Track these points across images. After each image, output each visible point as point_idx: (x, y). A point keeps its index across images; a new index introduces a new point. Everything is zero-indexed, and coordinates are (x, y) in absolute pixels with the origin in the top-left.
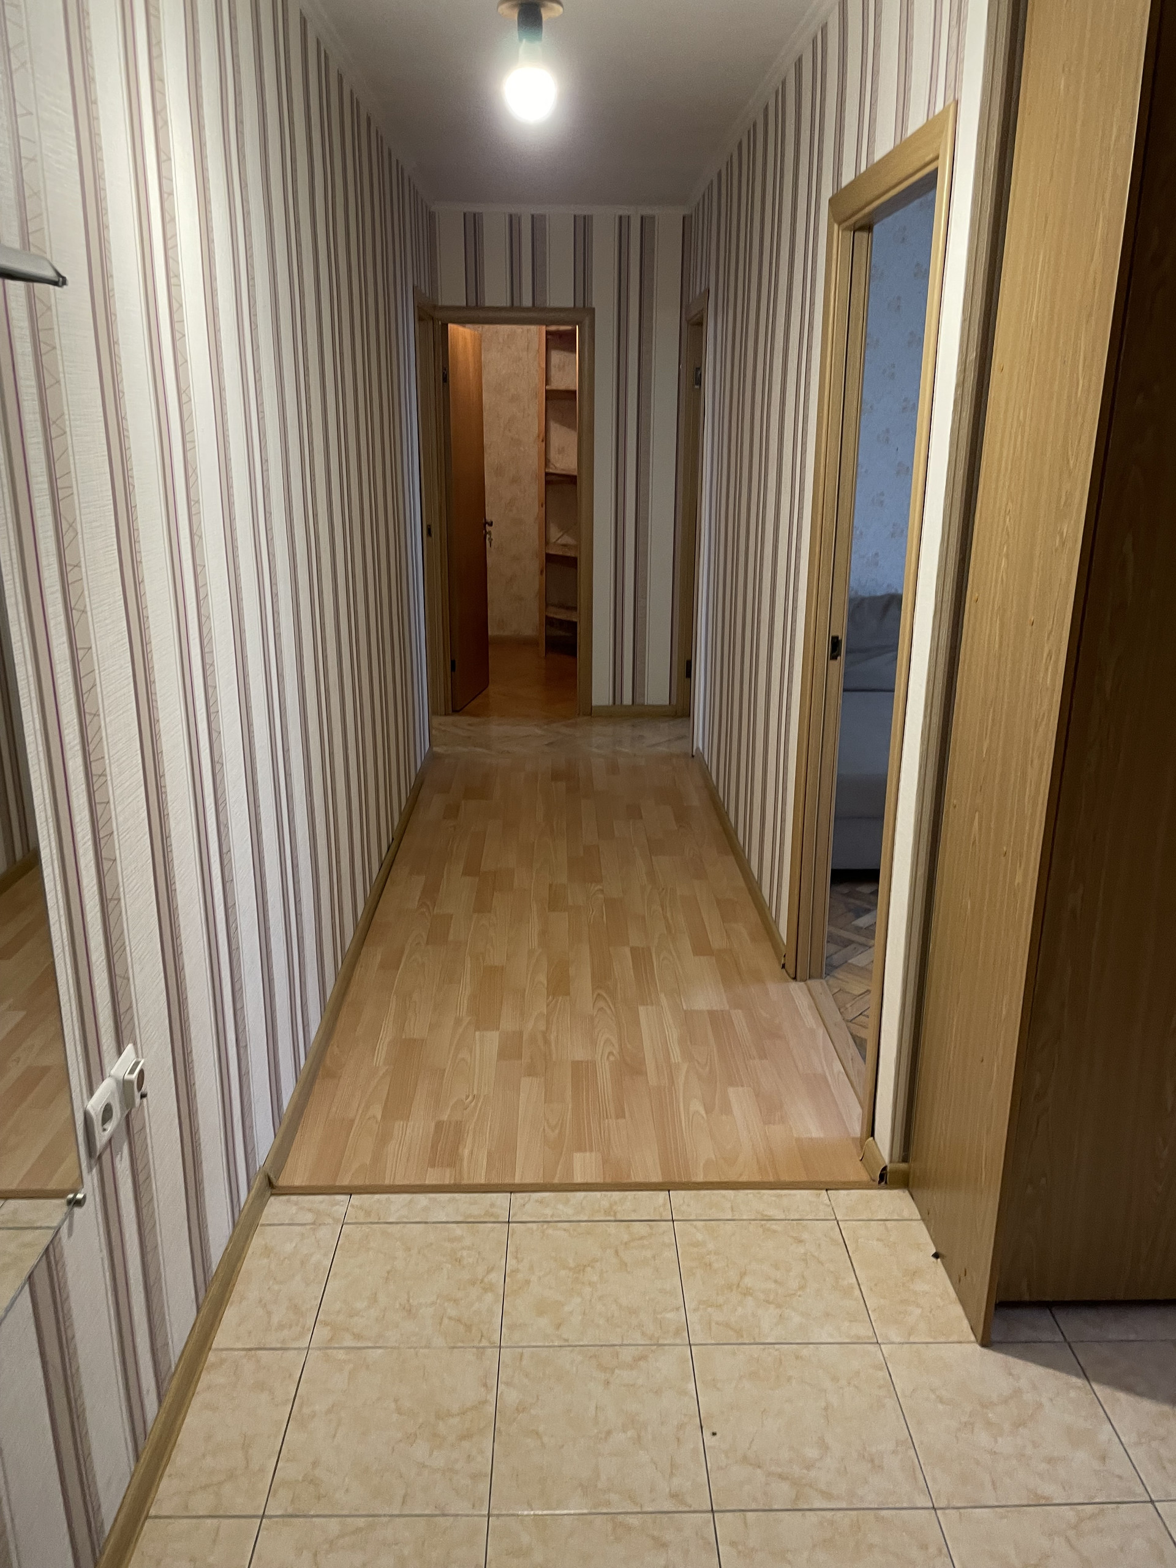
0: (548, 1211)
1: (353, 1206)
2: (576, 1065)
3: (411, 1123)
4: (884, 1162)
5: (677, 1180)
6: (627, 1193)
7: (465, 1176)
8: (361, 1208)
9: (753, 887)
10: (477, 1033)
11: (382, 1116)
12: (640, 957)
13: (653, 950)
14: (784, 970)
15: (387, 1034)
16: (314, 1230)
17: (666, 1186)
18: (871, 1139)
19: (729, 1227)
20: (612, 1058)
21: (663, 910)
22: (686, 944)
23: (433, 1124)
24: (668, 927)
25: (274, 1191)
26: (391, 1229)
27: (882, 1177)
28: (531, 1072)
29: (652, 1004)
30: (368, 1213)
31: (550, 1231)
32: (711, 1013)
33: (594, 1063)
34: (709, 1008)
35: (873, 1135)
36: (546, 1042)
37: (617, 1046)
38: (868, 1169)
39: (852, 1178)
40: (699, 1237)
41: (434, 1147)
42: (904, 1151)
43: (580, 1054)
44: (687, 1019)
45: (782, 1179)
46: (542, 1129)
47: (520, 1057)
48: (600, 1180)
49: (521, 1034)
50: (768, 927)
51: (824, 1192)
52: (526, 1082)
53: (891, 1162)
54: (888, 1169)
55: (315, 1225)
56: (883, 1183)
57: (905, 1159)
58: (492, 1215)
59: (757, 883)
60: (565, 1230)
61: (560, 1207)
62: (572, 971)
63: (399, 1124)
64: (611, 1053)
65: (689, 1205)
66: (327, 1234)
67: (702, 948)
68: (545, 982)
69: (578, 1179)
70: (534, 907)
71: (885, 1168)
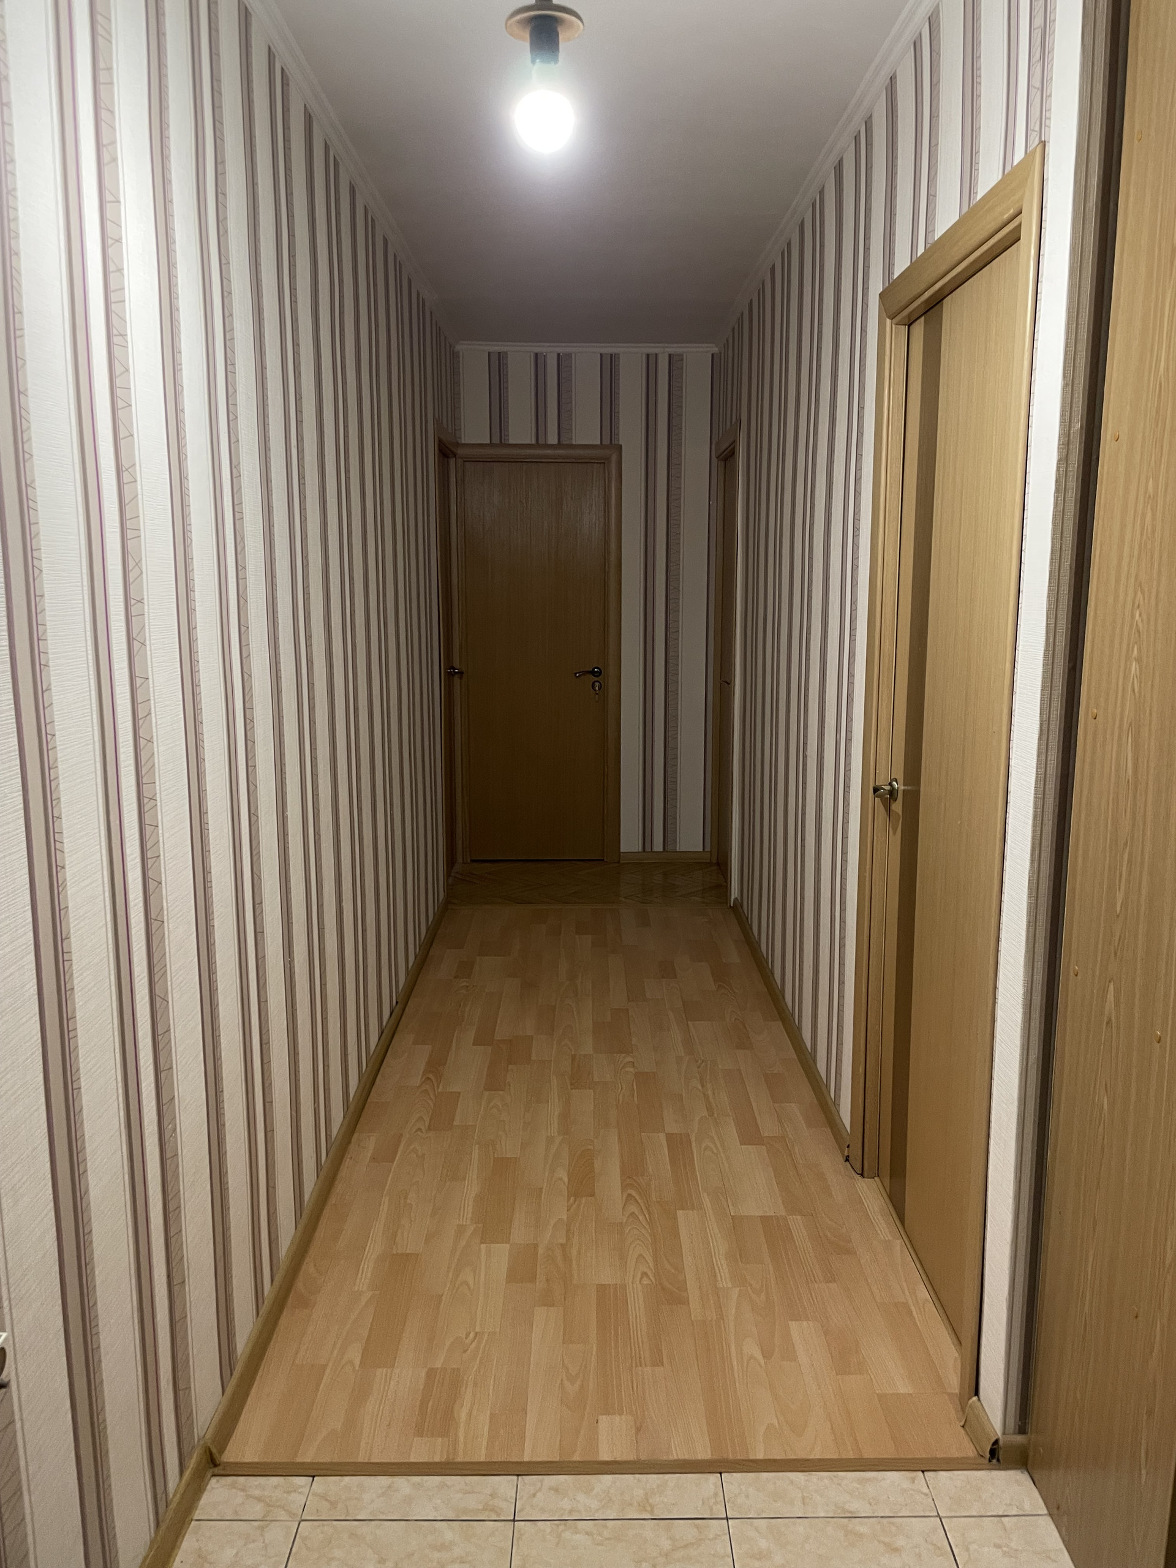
0: (566, 1504)
1: (315, 1495)
2: (602, 1289)
3: (397, 1371)
4: (997, 1434)
5: (731, 1457)
6: (667, 1476)
7: (461, 1453)
8: (324, 1497)
9: (806, 1059)
10: (483, 1246)
11: (361, 1363)
12: (679, 1146)
13: (693, 1139)
14: (847, 1163)
15: (375, 1248)
16: (262, 1528)
17: (718, 1466)
18: (975, 1398)
19: (801, 1527)
20: (646, 1281)
21: (703, 1086)
22: (731, 1132)
23: (423, 1374)
24: (710, 1109)
25: (216, 1470)
26: (364, 1529)
27: (993, 1453)
28: (547, 1300)
29: (693, 1208)
30: (333, 1504)
31: (567, 1535)
32: (764, 1219)
33: (624, 1286)
34: (761, 1213)
35: (977, 1393)
36: (567, 1258)
37: (651, 1265)
38: (974, 1440)
39: (955, 1454)
40: (763, 1544)
41: (424, 1404)
42: (1020, 1420)
43: (607, 1276)
44: (736, 1226)
45: (866, 1456)
46: (559, 1381)
47: (533, 1279)
48: (631, 1457)
49: (536, 1246)
50: (826, 1109)
51: (920, 1473)
52: (540, 1313)
53: (1004, 1433)
54: (1001, 1443)
55: (265, 1521)
56: (994, 1461)
57: (1022, 1430)
58: (493, 1510)
59: (810, 1054)
60: (587, 1533)
61: (581, 1497)
62: (597, 1164)
63: (380, 1372)
64: (644, 1274)
65: (747, 1496)
66: (278, 1535)
67: (750, 1135)
68: (566, 1180)
69: (605, 1456)
70: (554, 1081)
71: (996, 1442)
